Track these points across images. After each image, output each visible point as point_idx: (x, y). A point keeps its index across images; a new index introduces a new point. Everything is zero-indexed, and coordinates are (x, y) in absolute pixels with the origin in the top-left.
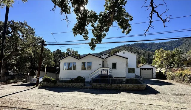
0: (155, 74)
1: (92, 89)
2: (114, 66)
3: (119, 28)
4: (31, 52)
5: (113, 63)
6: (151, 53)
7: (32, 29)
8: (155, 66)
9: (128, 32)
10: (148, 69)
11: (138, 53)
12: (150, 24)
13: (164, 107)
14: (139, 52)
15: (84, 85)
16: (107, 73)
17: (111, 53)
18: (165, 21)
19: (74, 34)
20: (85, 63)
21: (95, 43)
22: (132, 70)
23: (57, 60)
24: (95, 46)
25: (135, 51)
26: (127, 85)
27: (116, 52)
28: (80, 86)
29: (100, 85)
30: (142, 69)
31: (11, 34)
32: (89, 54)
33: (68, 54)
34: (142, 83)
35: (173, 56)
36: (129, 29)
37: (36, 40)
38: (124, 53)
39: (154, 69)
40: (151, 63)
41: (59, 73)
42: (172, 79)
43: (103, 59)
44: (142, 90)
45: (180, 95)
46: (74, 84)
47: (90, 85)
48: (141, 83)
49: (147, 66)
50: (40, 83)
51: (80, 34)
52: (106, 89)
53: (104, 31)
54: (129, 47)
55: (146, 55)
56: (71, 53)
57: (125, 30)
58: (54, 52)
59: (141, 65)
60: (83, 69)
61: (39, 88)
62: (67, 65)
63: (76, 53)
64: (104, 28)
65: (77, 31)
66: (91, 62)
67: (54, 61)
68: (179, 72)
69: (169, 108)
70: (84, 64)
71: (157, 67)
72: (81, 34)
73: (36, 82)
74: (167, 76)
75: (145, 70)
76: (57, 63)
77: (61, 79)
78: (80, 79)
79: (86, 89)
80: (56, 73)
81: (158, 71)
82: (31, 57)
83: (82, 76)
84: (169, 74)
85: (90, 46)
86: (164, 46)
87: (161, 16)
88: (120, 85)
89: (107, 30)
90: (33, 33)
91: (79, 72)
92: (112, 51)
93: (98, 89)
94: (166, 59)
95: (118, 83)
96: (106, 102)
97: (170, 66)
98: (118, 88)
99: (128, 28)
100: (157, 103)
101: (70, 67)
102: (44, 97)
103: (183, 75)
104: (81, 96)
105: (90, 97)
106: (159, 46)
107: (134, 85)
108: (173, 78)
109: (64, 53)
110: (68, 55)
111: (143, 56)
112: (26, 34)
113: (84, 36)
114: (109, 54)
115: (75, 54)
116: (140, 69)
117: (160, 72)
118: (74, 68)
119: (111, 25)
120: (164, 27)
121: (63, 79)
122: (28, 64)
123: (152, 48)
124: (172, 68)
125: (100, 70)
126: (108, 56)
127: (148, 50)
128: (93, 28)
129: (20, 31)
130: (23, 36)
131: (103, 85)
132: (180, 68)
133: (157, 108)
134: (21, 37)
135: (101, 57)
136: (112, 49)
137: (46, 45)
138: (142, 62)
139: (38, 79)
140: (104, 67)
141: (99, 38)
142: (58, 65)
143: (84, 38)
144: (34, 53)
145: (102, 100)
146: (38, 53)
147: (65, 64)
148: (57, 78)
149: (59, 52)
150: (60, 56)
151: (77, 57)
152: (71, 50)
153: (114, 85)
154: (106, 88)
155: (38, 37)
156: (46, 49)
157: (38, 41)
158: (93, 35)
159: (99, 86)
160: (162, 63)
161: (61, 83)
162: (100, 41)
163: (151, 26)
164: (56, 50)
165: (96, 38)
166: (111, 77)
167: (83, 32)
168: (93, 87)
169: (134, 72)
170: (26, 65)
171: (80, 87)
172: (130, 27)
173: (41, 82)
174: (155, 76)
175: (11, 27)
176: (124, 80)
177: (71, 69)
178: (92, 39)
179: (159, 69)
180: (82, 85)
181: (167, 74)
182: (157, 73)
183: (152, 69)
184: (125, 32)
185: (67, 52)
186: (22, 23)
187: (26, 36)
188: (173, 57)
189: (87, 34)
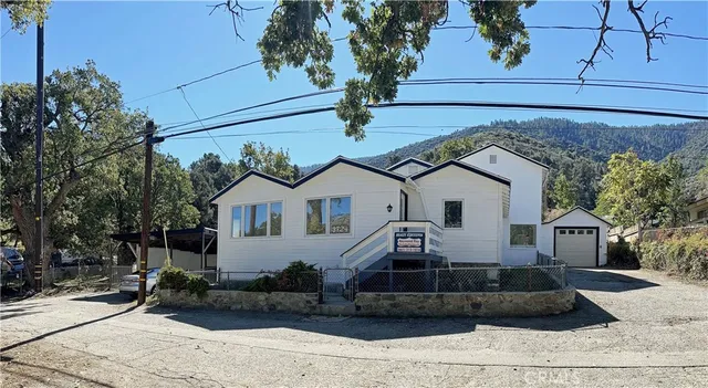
0: (603, 251)
1: (357, 316)
2: (454, 213)
3: (478, 35)
4: (116, 176)
5: (447, 203)
6: (595, 165)
7: (113, 87)
8: (606, 217)
9: (516, 59)
10: (581, 229)
11: (548, 161)
12: (602, 38)
13: (636, 371)
14: (552, 159)
15: (321, 301)
16: (423, 246)
17: (439, 158)
18: (651, 35)
19: (266, 67)
20: (320, 201)
21: (364, 101)
22: (523, 234)
23: (205, 200)
24: (364, 119)
25: (537, 154)
26: (508, 295)
27: (457, 154)
28: (302, 305)
29: (393, 298)
30: (562, 230)
31: (56, 121)
32: (340, 160)
33: (248, 168)
34: (564, 284)
35: (664, 182)
36: (519, 43)
37: (126, 126)
38: (493, 159)
39: (603, 229)
40: (593, 206)
41: (213, 250)
42: (657, 268)
43: (403, 180)
44: (563, 313)
45: (680, 320)
46: (277, 297)
47: (346, 297)
48: (559, 287)
49: (580, 218)
50: (151, 293)
51: (292, 65)
52: (417, 317)
53: (409, 45)
54: (514, 134)
55: (576, 174)
56: (258, 162)
57: (502, 46)
58: (193, 166)
59: (557, 212)
60: (316, 228)
61: (149, 311)
62: (245, 216)
63: (281, 162)
64: (409, 26)
65: (280, 52)
66: (348, 199)
67: (193, 204)
68: (675, 243)
69: (651, 371)
70: (316, 205)
71: (611, 222)
72: (299, 62)
73: (137, 289)
74: (641, 257)
75: (571, 232)
76: (206, 211)
77: (224, 277)
78: (299, 277)
79: (329, 316)
80: (204, 251)
81: (615, 239)
82: (118, 194)
83: (307, 261)
84: (649, 249)
85: (343, 117)
86: (638, 145)
87: (639, 9)
88: (478, 297)
89: (420, 42)
90: (115, 102)
91: (294, 244)
92: (441, 147)
93: (383, 317)
94: (642, 193)
95: (467, 288)
96: (419, 374)
97: (653, 217)
98: (468, 309)
99: (516, 38)
100: (614, 358)
101: (258, 225)
102: (164, 345)
103: (688, 253)
104: (309, 348)
105: (347, 354)
106: (623, 140)
107: (534, 293)
108: (658, 266)
109: (231, 166)
110: (247, 171)
111: (563, 177)
112: (97, 110)
113: (311, 72)
114: (428, 160)
115: (279, 165)
116: (555, 228)
117: (621, 240)
118: (276, 229)
119: (441, 15)
120: (649, 59)
121: (233, 277)
122: (110, 224)
123: (598, 146)
124: (657, 226)
125: (390, 231)
126: (427, 169)
127: (583, 154)
128: (354, 26)
129: (78, 101)
130: (88, 121)
131: (403, 297)
132: (680, 229)
133: (614, 376)
134: (81, 126)
135: (396, 172)
136: (441, 140)
137: (162, 139)
138: (561, 202)
139: (144, 276)
140: (406, 220)
141: (384, 80)
142: (210, 220)
143: (315, 82)
144: (127, 179)
145: (401, 365)
146: (136, 179)
147: (236, 210)
148: (211, 274)
149: (212, 164)
150: (215, 180)
151: (288, 178)
152: (258, 150)
153: (454, 300)
154: (417, 312)
155: (132, 112)
156: (164, 156)
157: (134, 128)
158: (356, 66)
159: (386, 303)
160: (628, 206)
161: (223, 292)
162: (390, 94)
163: (605, 48)
164: (202, 156)
165: (368, 78)
166: (437, 261)
167: (307, 51)
168: (358, 308)
169: (532, 242)
170: (103, 227)
171: (305, 311)
172: (524, 34)
173: (154, 287)
174: (603, 259)
175: (53, 96)
176: (493, 274)
177: (262, 233)
178: (352, 86)
179: (618, 230)
180: (309, 298)
181: (642, 251)
182: (609, 245)
183: (595, 231)
184: (504, 56)
185: (242, 162)
186: (80, 72)
187: (98, 118)
188: (663, 186)
189: (329, 57)
